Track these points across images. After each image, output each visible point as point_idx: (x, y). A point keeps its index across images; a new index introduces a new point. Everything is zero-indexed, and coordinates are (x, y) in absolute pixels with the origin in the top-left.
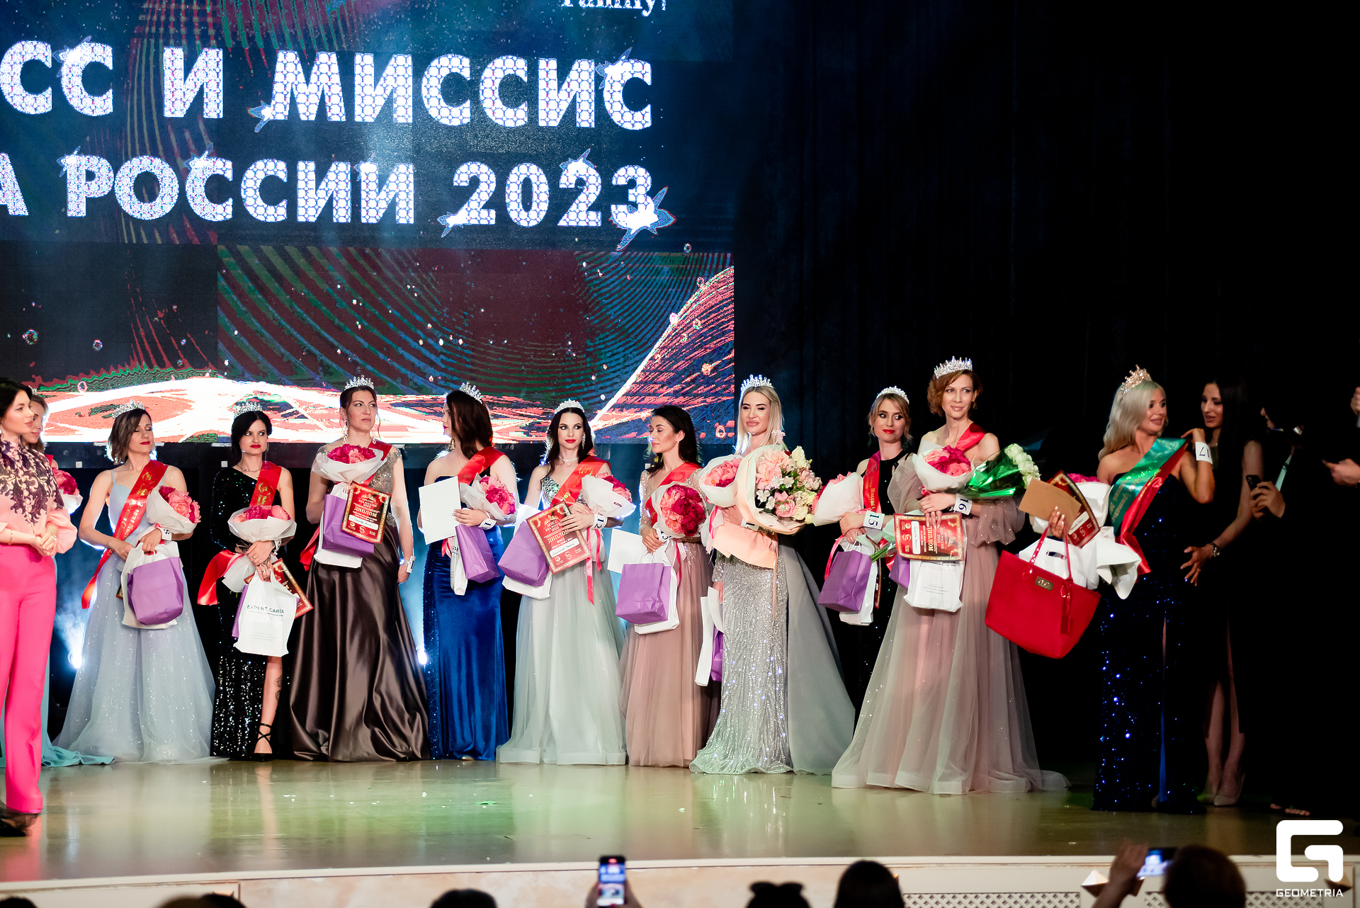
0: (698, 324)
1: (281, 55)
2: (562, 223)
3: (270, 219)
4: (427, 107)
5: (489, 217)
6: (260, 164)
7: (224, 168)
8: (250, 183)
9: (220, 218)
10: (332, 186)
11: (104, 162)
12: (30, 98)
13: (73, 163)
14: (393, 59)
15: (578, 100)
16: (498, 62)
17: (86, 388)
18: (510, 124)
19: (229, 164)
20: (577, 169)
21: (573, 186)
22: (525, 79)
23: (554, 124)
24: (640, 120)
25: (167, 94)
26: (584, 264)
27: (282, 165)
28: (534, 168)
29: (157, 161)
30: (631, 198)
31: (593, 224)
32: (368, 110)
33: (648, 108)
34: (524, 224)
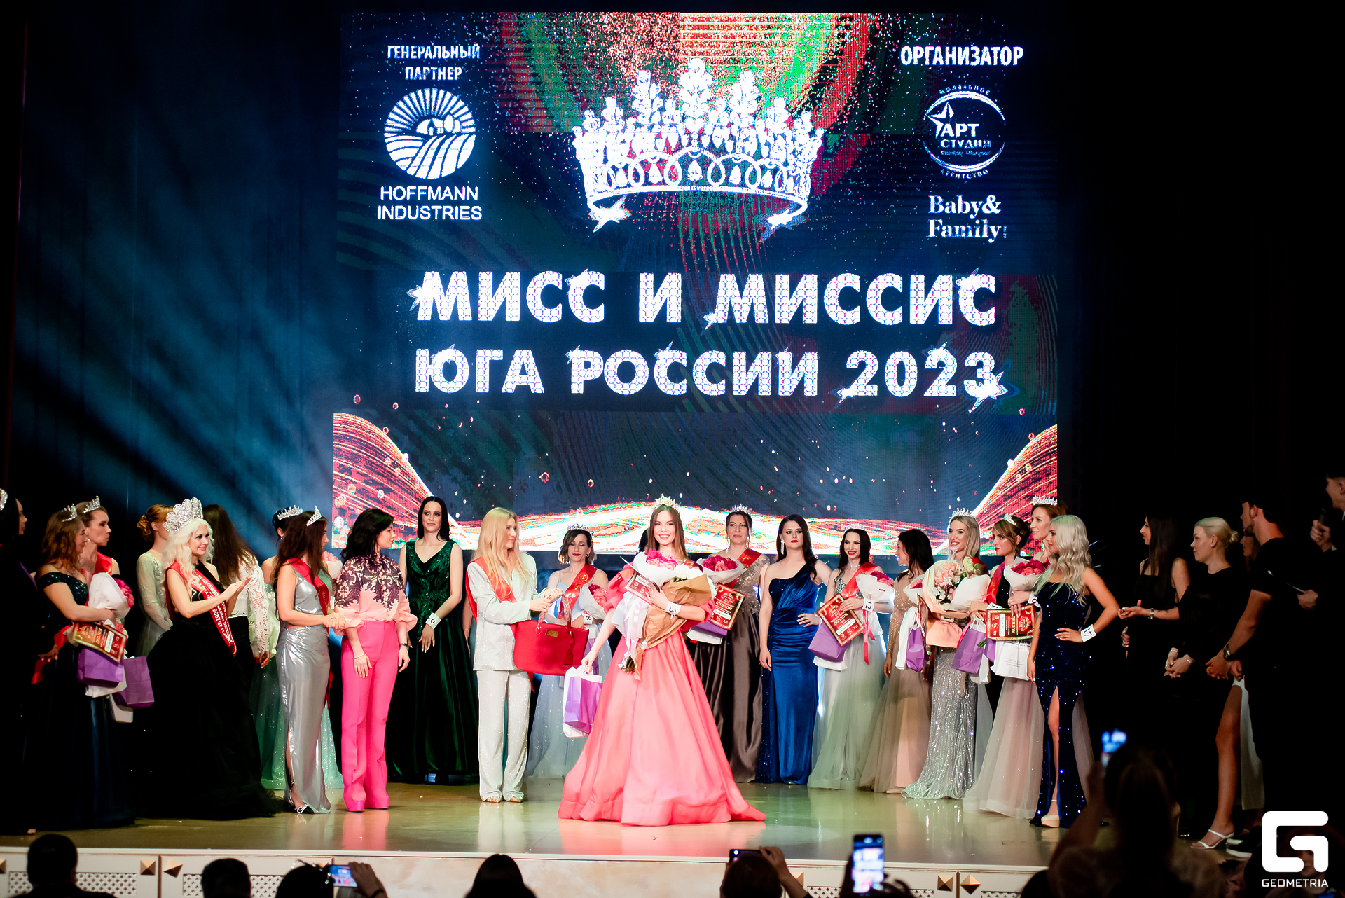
0: (1029, 468)
1: (722, 276)
2: (927, 394)
3: (714, 394)
4: (828, 311)
5: (873, 390)
6: (706, 354)
7: (681, 357)
8: (699, 368)
9: (677, 393)
10: (758, 369)
11: (597, 354)
12: (547, 311)
13: (576, 357)
14: (803, 278)
15: (940, 304)
16: (880, 278)
17: (582, 513)
18: (889, 323)
19: (684, 355)
20: (937, 354)
21: (935, 367)
22: (901, 290)
23: (922, 322)
24: (986, 318)
25: (641, 306)
26: (944, 424)
27: (722, 355)
28: (906, 354)
29: (634, 354)
30: (979, 376)
31: (950, 395)
32: (785, 315)
33: (993, 310)
34: (898, 395)
